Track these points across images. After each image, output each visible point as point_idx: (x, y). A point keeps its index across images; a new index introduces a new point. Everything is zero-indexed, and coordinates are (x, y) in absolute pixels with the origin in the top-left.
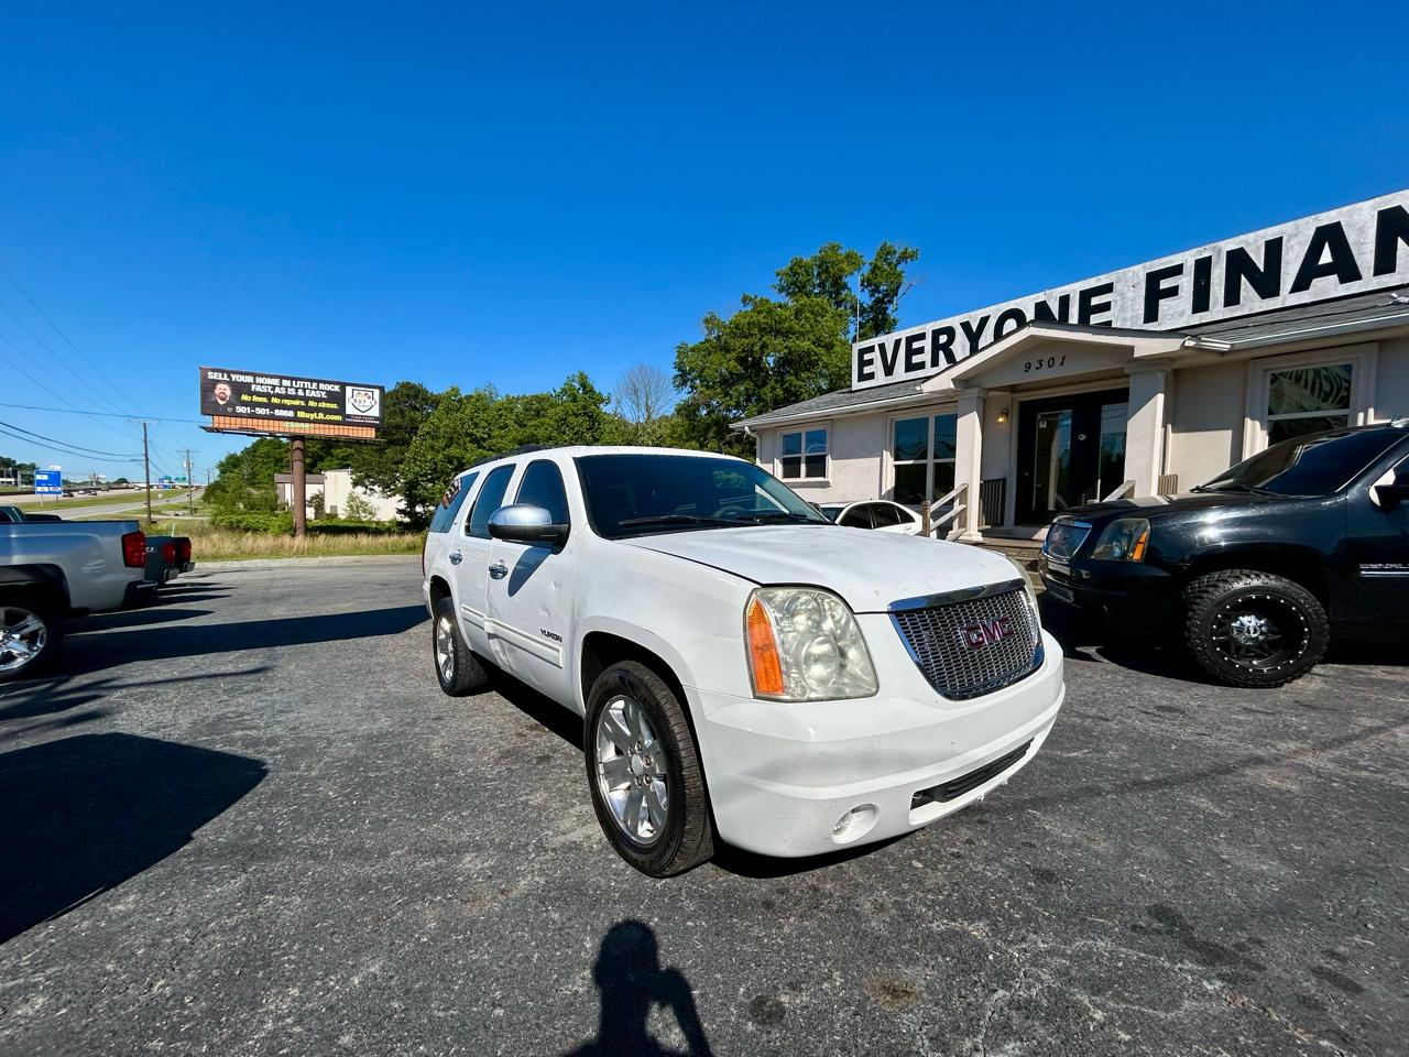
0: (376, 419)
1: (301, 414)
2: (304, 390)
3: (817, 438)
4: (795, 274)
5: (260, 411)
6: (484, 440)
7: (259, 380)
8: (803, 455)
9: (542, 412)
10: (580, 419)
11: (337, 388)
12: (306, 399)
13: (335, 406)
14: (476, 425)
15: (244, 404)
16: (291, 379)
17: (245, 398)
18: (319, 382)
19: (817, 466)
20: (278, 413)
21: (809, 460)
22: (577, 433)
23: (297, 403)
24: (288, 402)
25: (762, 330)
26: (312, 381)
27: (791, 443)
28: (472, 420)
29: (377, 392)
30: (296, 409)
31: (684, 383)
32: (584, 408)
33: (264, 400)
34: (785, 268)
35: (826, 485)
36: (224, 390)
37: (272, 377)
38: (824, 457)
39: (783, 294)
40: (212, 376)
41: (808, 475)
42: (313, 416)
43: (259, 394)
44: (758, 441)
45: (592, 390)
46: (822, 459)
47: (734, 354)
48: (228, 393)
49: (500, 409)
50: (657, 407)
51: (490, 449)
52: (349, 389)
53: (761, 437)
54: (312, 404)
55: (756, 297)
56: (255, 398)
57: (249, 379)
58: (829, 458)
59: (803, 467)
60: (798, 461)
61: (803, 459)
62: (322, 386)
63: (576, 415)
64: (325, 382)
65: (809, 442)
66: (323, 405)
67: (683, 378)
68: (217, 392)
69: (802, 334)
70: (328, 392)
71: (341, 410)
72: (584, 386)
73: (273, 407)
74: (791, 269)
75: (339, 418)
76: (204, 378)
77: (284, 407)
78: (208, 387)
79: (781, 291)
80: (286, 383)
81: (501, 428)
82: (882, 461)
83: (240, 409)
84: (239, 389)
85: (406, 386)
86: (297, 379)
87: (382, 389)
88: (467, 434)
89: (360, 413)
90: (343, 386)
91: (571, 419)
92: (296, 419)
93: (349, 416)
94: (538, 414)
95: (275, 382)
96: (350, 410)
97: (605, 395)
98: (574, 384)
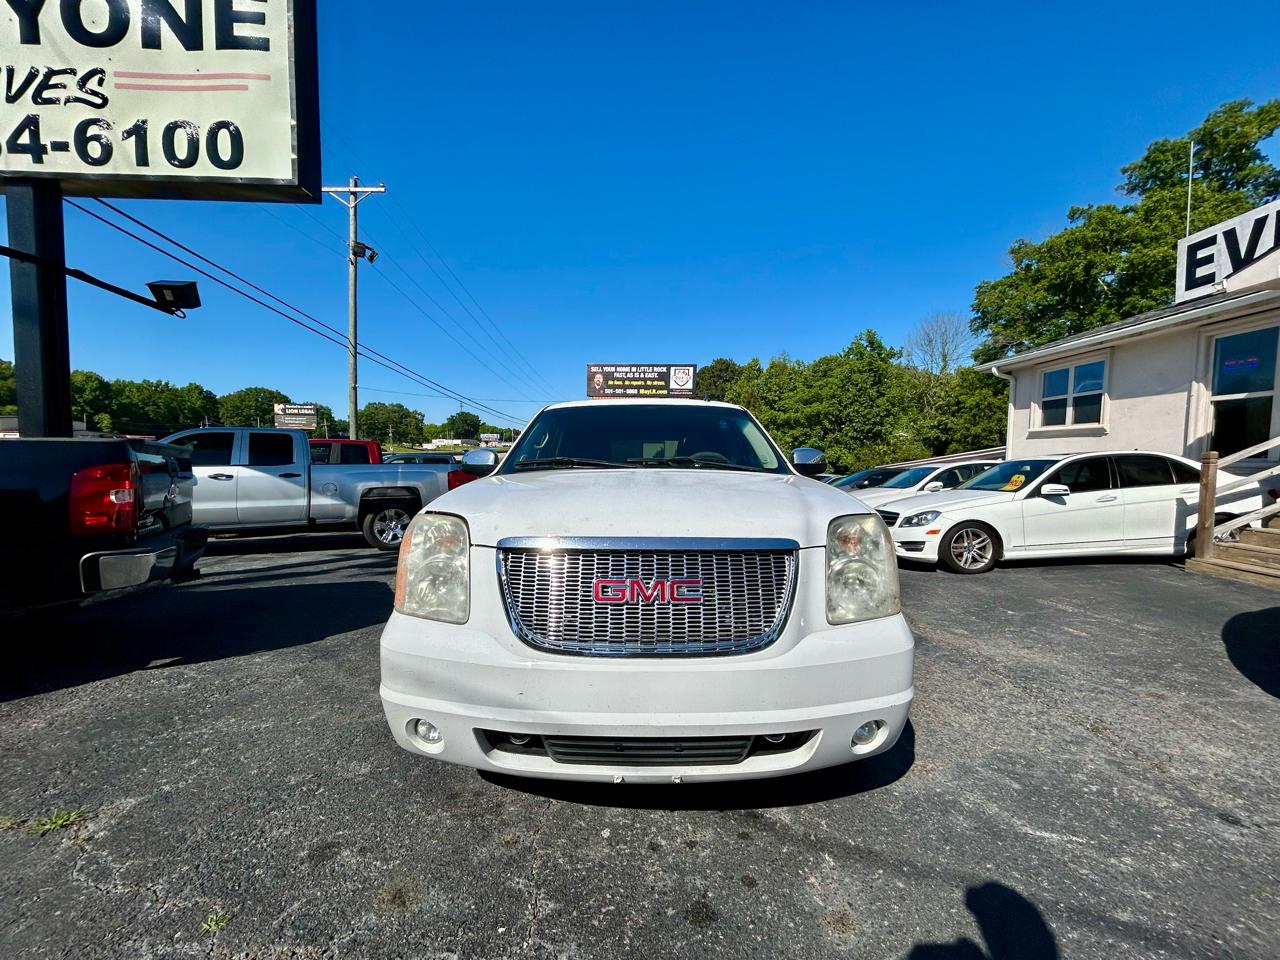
0: (690, 390)
1: (642, 391)
2: (644, 373)
3: (1091, 374)
4: (1154, 164)
5: (618, 391)
6: (775, 402)
7: (619, 369)
8: (1070, 396)
9: (829, 373)
10: (865, 375)
11: (665, 370)
12: (645, 380)
13: (662, 383)
14: (770, 390)
15: (609, 387)
16: (637, 366)
17: (610, 383)
18: (653, 366)
19: (1089, 409)
20: (629, 391)
21: (1078, 403)
22: (860, 389)
23: (639, 383)
24: (634, 383)
25: (1087, 247)
26: (649, 366)
27: (1055, 381)
28: (766, 385)
29: (691, 369)
30: (638, 387)
31: (984, 326)
32: (870, 364)
33: (621, 383)
34: (1139, 160)
35: (1101, 433)
36: (599, 378)
37: (627, 366)
38: (1101, 395)
39: (1135, 194)
40: (594, 369)
41: (1077, 421)
42: (648, 392)
43: (618, 379)
44: (1012, 383)
45: (880, 347)
46: (1096, 400)
47: (1044, 283)
48: (601, 380)
49: (790, 374)
50: (955, 356)
51: (779, 410)
52: (673, 369)
53: (1016, 380)
54: (649, 383)
55: (1091, 207)
56: (616, 383)
57: (613, 369)
58: (1106, 398)
59: (1070, 412)
60: (1063, 404)
61: (1070, 401)
62: (656, 369)
63: (860, 372)
64: (657, 366)
65: (1079, 378)
66: (655, 383)
67: (984, 319)
68: (596, 380)
69: (1156, 239)
70: (659, 373)
71: (667, 387)
72: (871, 343)
73: (625, 387)
74: (1147, 159)
75: (665, 392)
76: (589, 371)
77: (632, 387)
78: (591, 378)
79: (1132, 190)
80: (634, 369)
81: (791, 390)
82: (1189, 397)
83: (608, 391)
84: (608, 376)
85: (720, 362)
86: (640, 366)
87: (695, 366)
88: (763, 398)
89: (679, 387)
90: (669, 367)
91: (857, 376)
92: (639, 396)
93: (672, 390)
94: (825, 374)
95: (627, 369)
96: (673, 385)
97: (897, 349)
98: (862, 342)
